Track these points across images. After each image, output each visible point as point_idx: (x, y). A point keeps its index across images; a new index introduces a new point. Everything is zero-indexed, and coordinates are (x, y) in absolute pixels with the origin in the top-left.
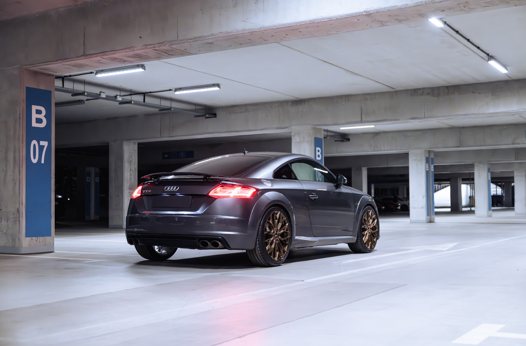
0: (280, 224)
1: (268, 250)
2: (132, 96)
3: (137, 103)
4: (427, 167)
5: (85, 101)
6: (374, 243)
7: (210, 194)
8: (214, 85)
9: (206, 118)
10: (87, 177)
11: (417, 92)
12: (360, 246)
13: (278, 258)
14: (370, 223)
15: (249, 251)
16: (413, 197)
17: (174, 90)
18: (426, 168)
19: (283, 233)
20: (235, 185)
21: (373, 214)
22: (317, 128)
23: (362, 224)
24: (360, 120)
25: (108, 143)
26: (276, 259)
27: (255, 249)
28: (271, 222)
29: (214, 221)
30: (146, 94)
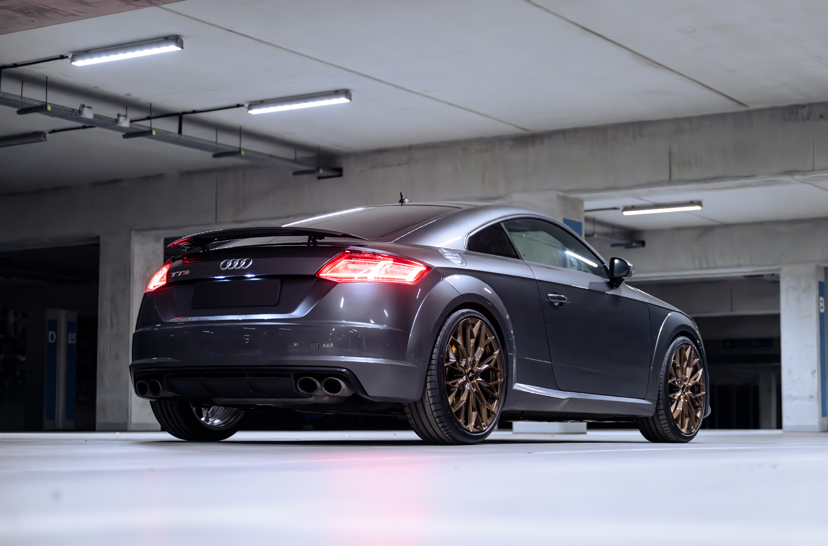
0: (481, 349)
1: (453, 404)
2: (153, 120)
3: (164, 137)
4: (822, 304)
5: (48, 135)
6: (696, 421)
7: (322, 275)
8: (336, 93)
9: (319, 178)
10: (51, 333)
11: (797, 113)
12: (663, 426)
13: (475, 427)
14: (688, 376)
15: (409, 404)
16: (790, 372)
17: (247, 105)
18: (819, 307)
19: (487, 370)
20: (379, 255)
21: (693, 356)
22: (571, 198)
23: (669, 376)
24: (666, 177)
25: (98, 238)
26: (471, 427)
27: (422, 400)
28: (459, 340)
29: (330, 342)
30: (184, 116)
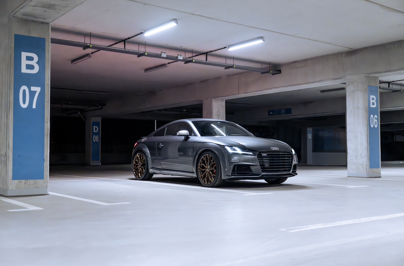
3: (198, 62)
5: (167, 65)
9: (273, 74)
17: (228, 47)
22: (371, 76)
25: (202, 101)
30: (208, 53)
